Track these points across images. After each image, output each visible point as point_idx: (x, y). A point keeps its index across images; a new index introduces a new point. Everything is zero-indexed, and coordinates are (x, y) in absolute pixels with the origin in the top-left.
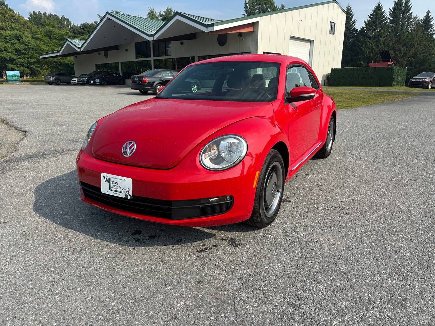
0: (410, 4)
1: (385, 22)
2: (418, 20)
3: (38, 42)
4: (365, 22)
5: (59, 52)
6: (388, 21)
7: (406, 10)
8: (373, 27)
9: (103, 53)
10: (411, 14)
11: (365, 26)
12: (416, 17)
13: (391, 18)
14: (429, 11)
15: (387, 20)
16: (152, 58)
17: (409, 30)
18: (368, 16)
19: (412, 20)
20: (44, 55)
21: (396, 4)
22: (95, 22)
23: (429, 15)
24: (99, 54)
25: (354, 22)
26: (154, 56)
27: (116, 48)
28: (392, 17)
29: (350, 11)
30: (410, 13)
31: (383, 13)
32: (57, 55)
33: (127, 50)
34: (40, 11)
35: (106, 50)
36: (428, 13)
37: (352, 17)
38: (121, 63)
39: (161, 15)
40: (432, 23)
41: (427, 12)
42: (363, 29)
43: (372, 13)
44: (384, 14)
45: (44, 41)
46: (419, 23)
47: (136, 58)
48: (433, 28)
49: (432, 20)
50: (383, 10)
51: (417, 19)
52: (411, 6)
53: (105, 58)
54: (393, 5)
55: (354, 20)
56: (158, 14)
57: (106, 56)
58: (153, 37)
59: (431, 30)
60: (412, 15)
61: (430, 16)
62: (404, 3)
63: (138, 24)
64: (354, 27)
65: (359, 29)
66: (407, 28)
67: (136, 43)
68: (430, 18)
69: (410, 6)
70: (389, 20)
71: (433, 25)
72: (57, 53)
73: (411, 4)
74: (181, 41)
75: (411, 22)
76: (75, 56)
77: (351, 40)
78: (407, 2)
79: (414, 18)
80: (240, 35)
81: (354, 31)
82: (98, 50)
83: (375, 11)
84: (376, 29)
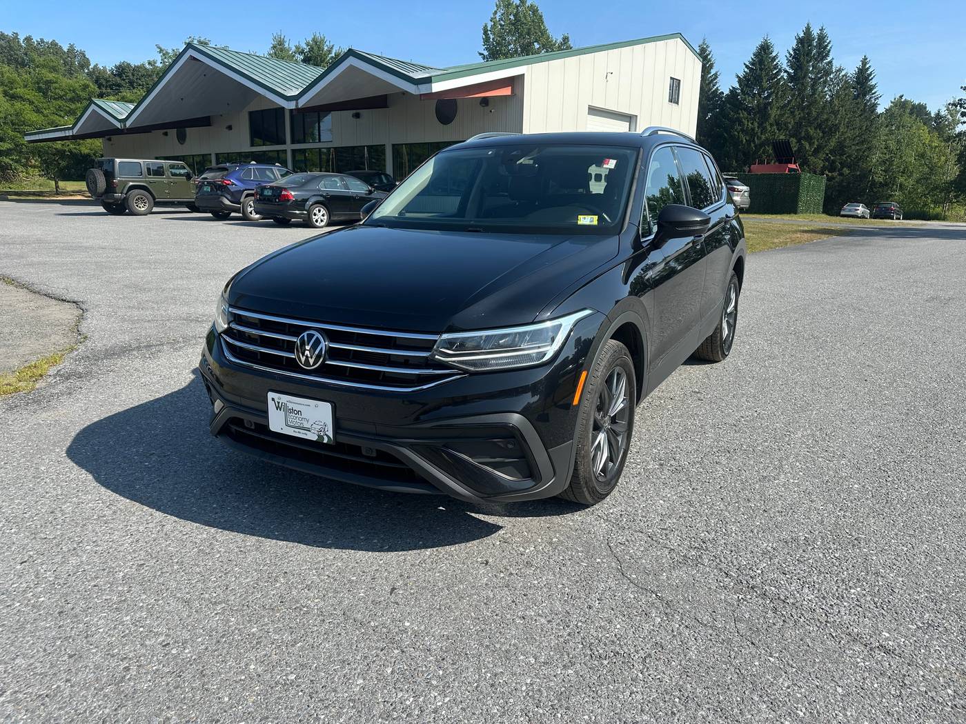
0: (828, 41)
1: (779, 77)
2: (845, 75)
3: (18, 105)
4: (738, 77)
5: (72, 128)
7: (819, 53)
8: (754, 89)
9: (173, 133)
10: (830, 62)
11: (737, 86)
12: (840, 70)
13: (791, 71)
14: (865, 59)
15: (782, 74)
16: (289, 147)
17: (827, 96)
18: (745, 64)
19: (832, 76)
20: (35, 134)
21: (801, 41)
22: (149, 63)
23: (867, 66)
24: (166, 134)
25: (716, 76)
26: (293, 142)
27: (205, 122)
28: (791, 67)
29: (707, 52)
30: (828, 60)
31: (774, 59)
32: (67, 135)
33: (230, 128)
34: (17, 34)
35: (181, 127)
36: (864, 62)
37: (711, 66)
38: (217, 155)
39: (302, 52)
40: (873, 82)
41: (861, 59)
42: (733, 91)
43: (752, 59)
44: (777, 61)
45: (31, 103)
46: (846, 82)
47: (252, 145)
48: (874, 93)
49: (872, 76)
50: (774, 54)
51: (843, 73)
52: (830, 46)
53: (180, 145)
54: (794, 44)
55: (716, 73)
56: (294, 49)
57: (182, 138)
58: (295, 102)
59: (870, 98)
60: (832, 66)
61: (868, 69)
62: (816, 40)
63: (261, 71)
64: (716, 87)
65: (726, 92)
67: (251, 114)
69: (827, 46)
70: (786, 74)
71: (874, 87)
72: (67, 131)
73: (829, 43)
74: (354, 111)
75: (831, 80)
76: (107, 137)
77: (710, 115)
78: (822, 38)
79: (837, 71)
80: (485, 103)
81: (716, 96)
82: (164, 127)
83: (757, 55)
84: (761, 92)
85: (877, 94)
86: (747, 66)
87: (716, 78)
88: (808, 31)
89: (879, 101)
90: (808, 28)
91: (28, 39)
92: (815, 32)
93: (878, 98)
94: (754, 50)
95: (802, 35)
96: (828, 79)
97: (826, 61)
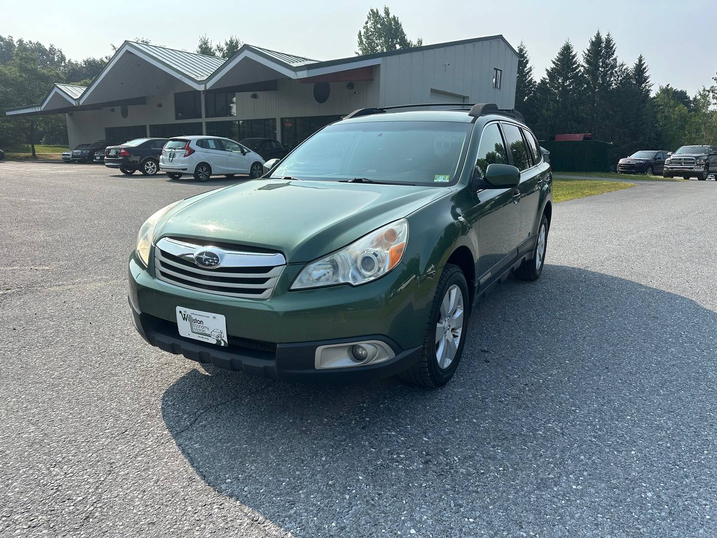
0: (613, 44)
1: (577, 71)
2: (626, 69)
4: (547, 70)
5: (41, 106)
6: (582, 69)
7: (607, 52)
8: (559, 79)
9: (118, 109)
10: (615, 59)
11: (546, 77)
12: (622, 65)
13: (586, 66)
14: (641, 57)
15: (580, 68)
17: (613, 84)
18: (552, 61)
19: (616, 70)
20: (14, 110)
21: (593, 44)
23: (643, 62)
24: (113, 110)
25: (531, 69)
26: (207, 117)
27: (141, 101)
28: (587, 63)
29: (524, 52)
30: (614, 57)
31: (574, 57)
32: (37, 111)
33: (160, 105)
35: (124, 105)
36: (640, 61)
37: (527, 62)
38: (151, 126)
39: (221, 50)
40: (646, 74)
41: (638, 57)
42: (543, 82)
43: (557, 57)
44: (576, 58)
46: (628, 74)
47: (177, 118)
48: (648, 82)
49: (646, 70)
50: (573, 53)
51: (625, 67)
52: (615, 47)
53: (123, 118)
54: (588, 46)
55: (531, 67)
56: (215, 47)
57: (125, 114)
58: (204, 85)
59: (645, 86)
60: (616, 62)
61: (643, 64)
62: (605, 43)
63: (180, 62)
64: (530, 78)
65: (538, 81)
66: (609, 81)
67: (175, 95)
68: (644, 67)
69: (613, 47)
71: (647, 78)
72: (37, 108)
74: (252, 93)
75: (616, 72)
76: (70, 113)
77: (526, 98)
78: (608, 41)
79: (620, 66)
80: (351, 86)
81: (531, 84)
82: (111, 104)
83: (562, 54)
84: (564, 81)
85: (649, 83)
86: (554, 63)
87: (529, 72)
88: (598, 37)
89: (651, 88)
90: (598, 34)
92: (604, 37)
93: (651, 86)
94: (559, 50)
95: (594, 39)
96: (614, 71)
97: (612, 58)
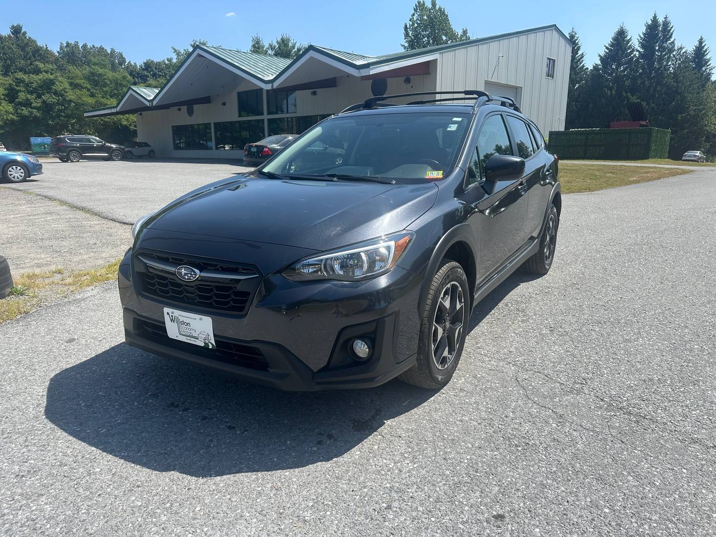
0: (671, 26)
1: (632, 55)
2: (685, 52)
3: (79, 92)
4: (600, 56)
5: (116, 107)
6: (637, 54)
7: (664, 36)
8: (612, 65)
9: (184, 108)
10: (673, 42)
11: (599, 62)
12: (681, 48)
13: (641, 50)
14: (702, 39)
15: (635, 53)
17: (671, 69)
18: (605, 46)
19: (674, 53)
20: (91, 111)
21: (649, 27)
22: (168, 60)
23: (703, 45)
24: (180, 110)
25: (582, 56)
26: (269, 113)
27: (206, 100)
28: (642, 48)
29: (576, 38)
30: (671, 41)
31: (628, 41)
32: (113, 112)
33: (224, 104)
34: (77, 42)
35: (190, 104)
36: (701, 42)
37: (579, 49)
38: (215, 124)
39: (273, 48)
40: (708, 57)
41: (698, 40)
42: (596, 68)
43: (611, 42)
44: (630, 43)
45: (88, 90)
46: (686, 57)
47: (240, 116)
48: (709, 65)
49: (707, 52)
50: (628, 38)
51: (684, 51)
52: (672, 29)
53: (189, 117)
54: (644, 29)
55: (582, 54)
56: (267, 46)
57: (190, 112)
58: (271, 84)
59: (706, 69)
60: (674, 45)
61: (704, 46)
62: (662, 26)
63: (246, 63)
64: (582, 64)
65: (591, 68)
66: (666, 65)
67: (239, 93)
68: (704, 49)
69: (670, 30)
71: (709, 60)
72: (113, 109)
73: (671, 28)
74: (313, 90)
75: (674, 56)
76: (139, 113)
77: (577, 85)
78: (666, 24)
79: (678, 49)
80: (408, 81)
81: (582, 71)
82: (178, 104)
83: (615, 39)
84: (618, 66)
85: (711, 66)
86: (607, 48)
87: (581, 58)
88: (655, 20)
89: (713, 71)
90: (655, 17)
91: (85, 46)
92: (661, 20)
93: (711, 69)
94: (613, 35)
95: (650, 22)
96: (672, 55)
97: (670, 42)
